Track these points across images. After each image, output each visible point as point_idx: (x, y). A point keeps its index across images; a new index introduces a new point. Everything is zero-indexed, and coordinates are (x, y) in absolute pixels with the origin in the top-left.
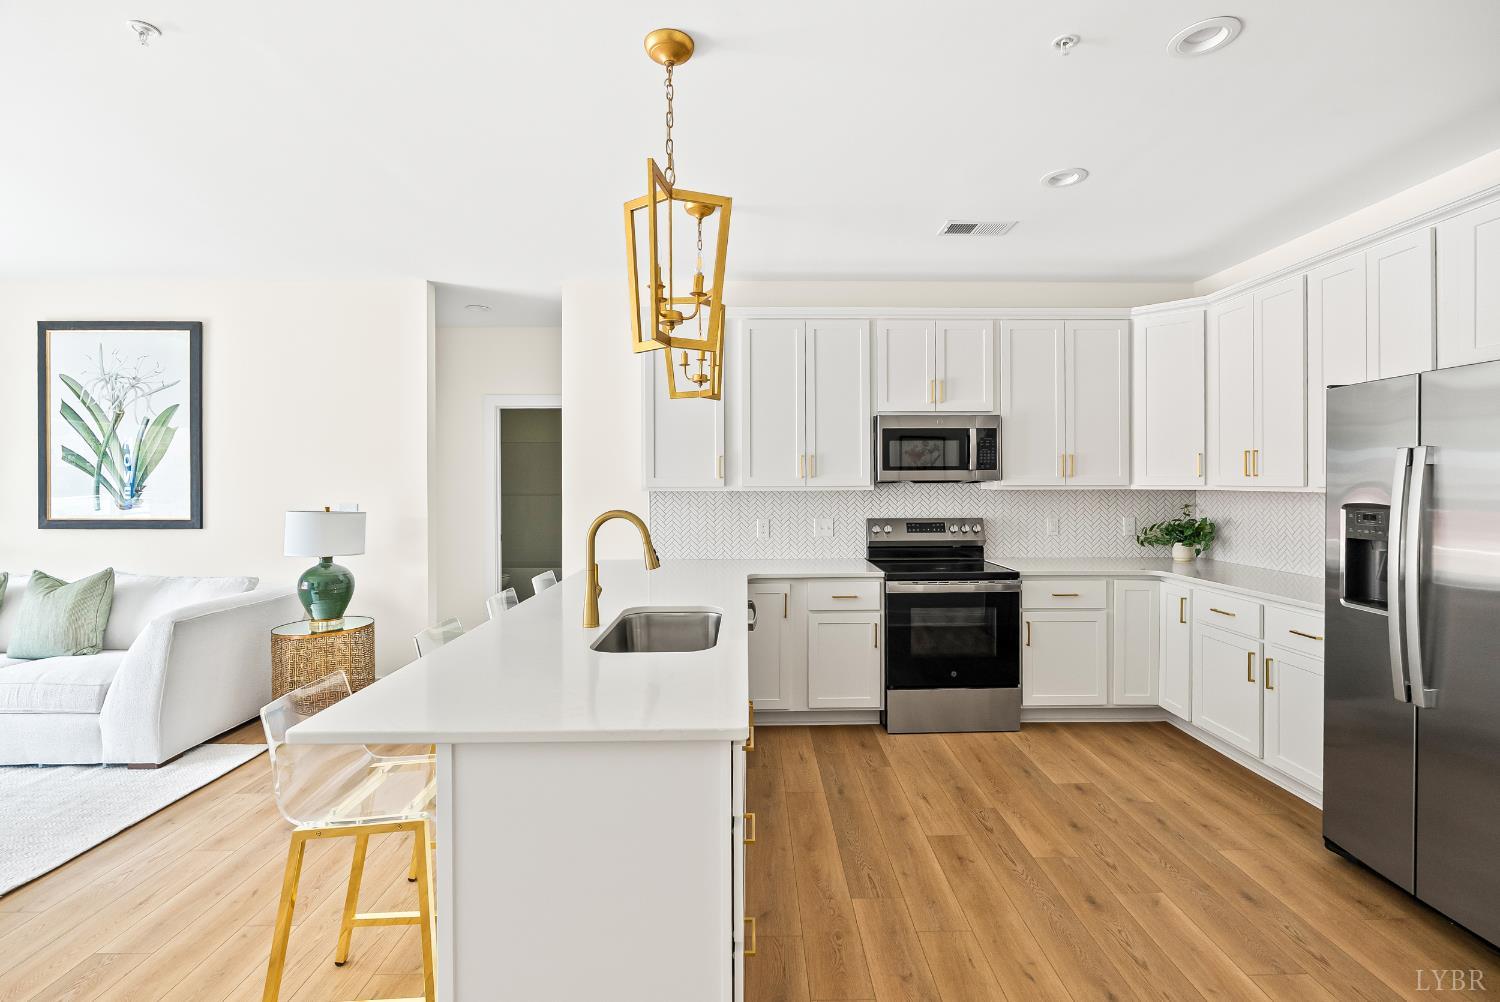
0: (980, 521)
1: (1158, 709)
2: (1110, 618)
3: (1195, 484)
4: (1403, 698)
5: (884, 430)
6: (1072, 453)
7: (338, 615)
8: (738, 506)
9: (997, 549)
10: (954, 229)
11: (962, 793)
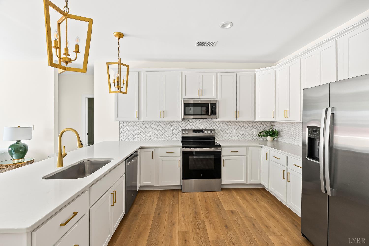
0: (214, 130)
1: (261, 184)
2: (247, 158)
3: (273, 120)
4: (324, 192)
5: (184, 104)
6: (238, 111)
7: (23, 157)
8: (145, 126)
9: (219, 138)
10: (200, 44)
11: (196, 214)
